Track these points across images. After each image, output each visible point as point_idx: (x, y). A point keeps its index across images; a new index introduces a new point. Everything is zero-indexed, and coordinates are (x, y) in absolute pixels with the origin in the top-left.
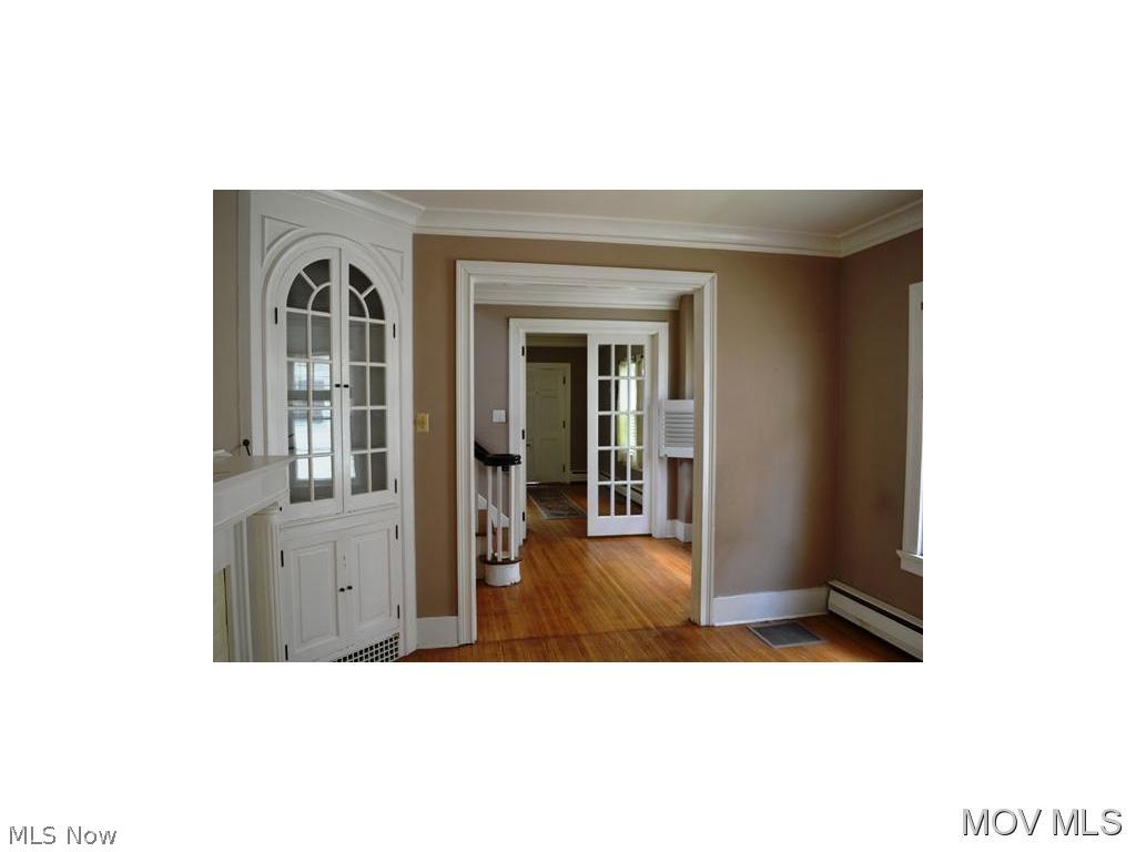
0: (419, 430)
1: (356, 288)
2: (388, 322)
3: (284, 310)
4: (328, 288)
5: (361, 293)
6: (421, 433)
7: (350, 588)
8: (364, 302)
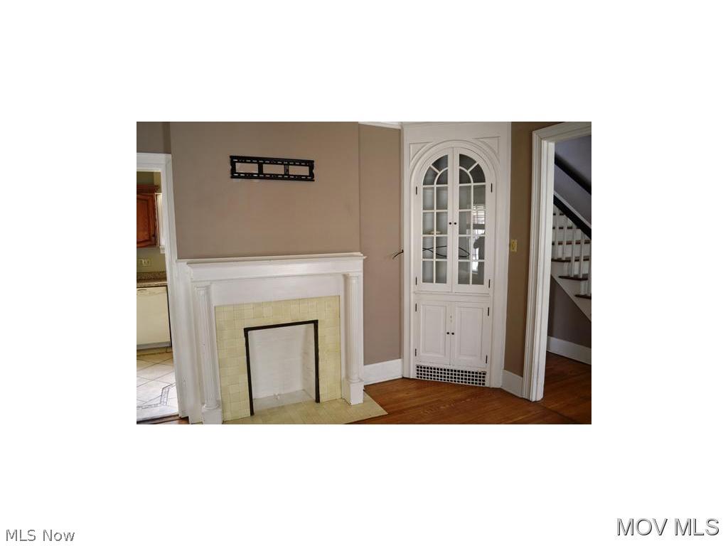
0: (512, 250)
1: (463, 167)
2: (487, 184)
3: (421, 187)
4: (447, 170)
5: (467, 169)
6: (513, 252)
7: (453, 334)
8: (470, 175)
